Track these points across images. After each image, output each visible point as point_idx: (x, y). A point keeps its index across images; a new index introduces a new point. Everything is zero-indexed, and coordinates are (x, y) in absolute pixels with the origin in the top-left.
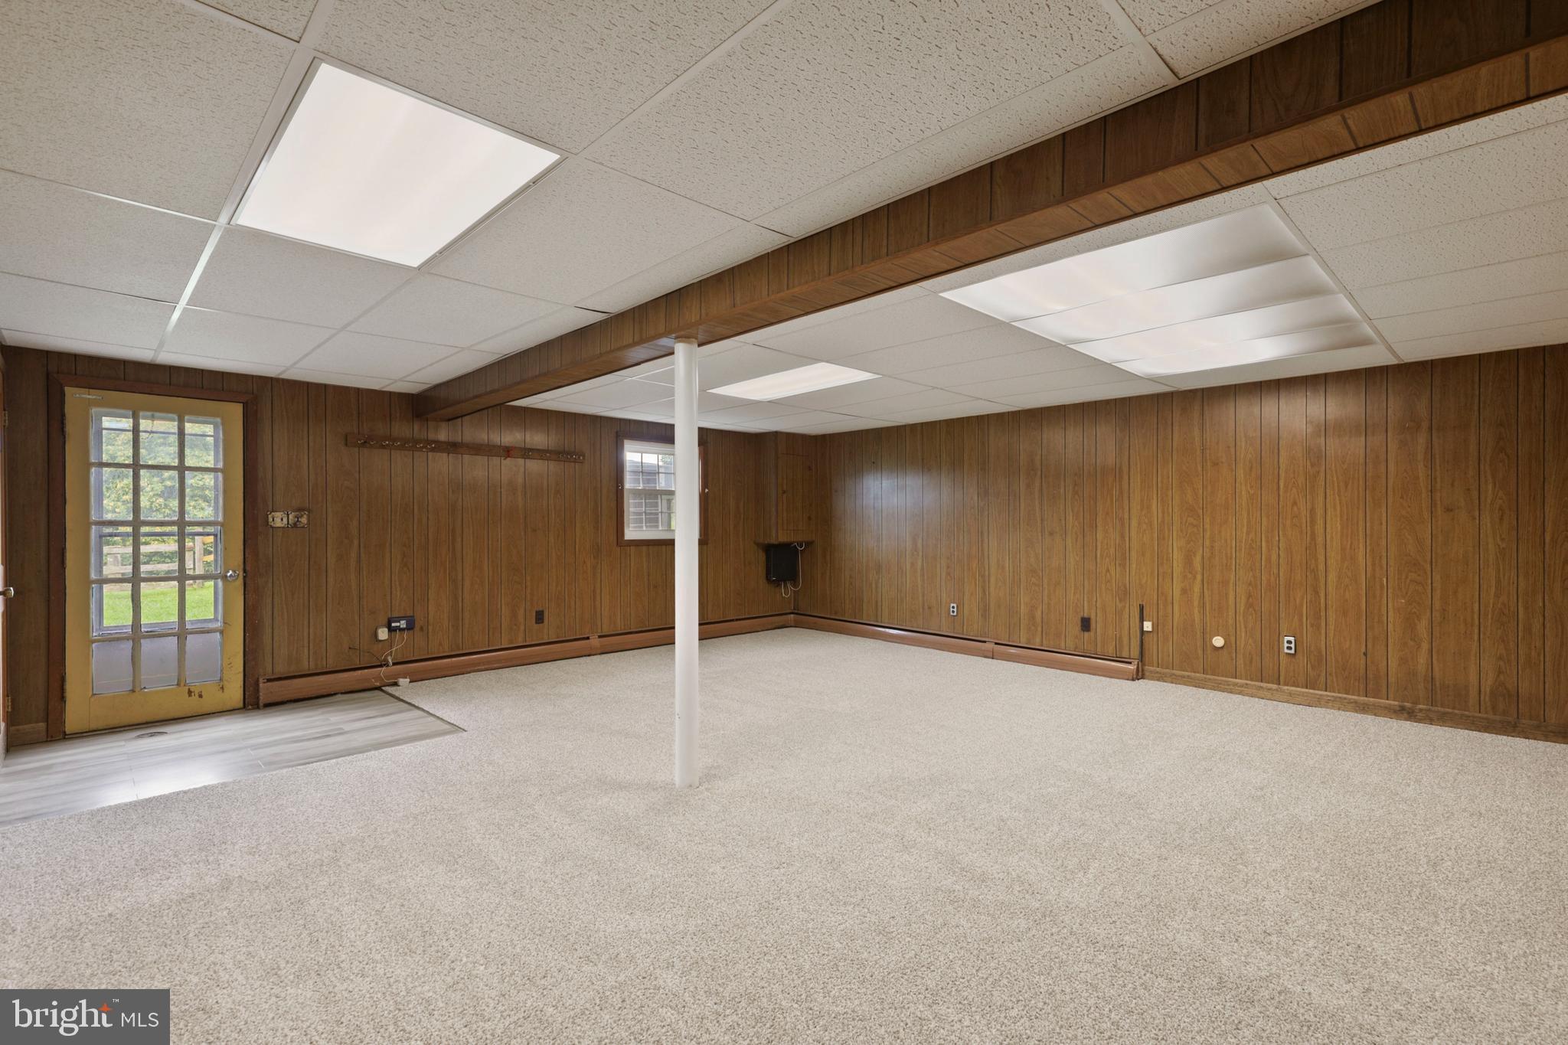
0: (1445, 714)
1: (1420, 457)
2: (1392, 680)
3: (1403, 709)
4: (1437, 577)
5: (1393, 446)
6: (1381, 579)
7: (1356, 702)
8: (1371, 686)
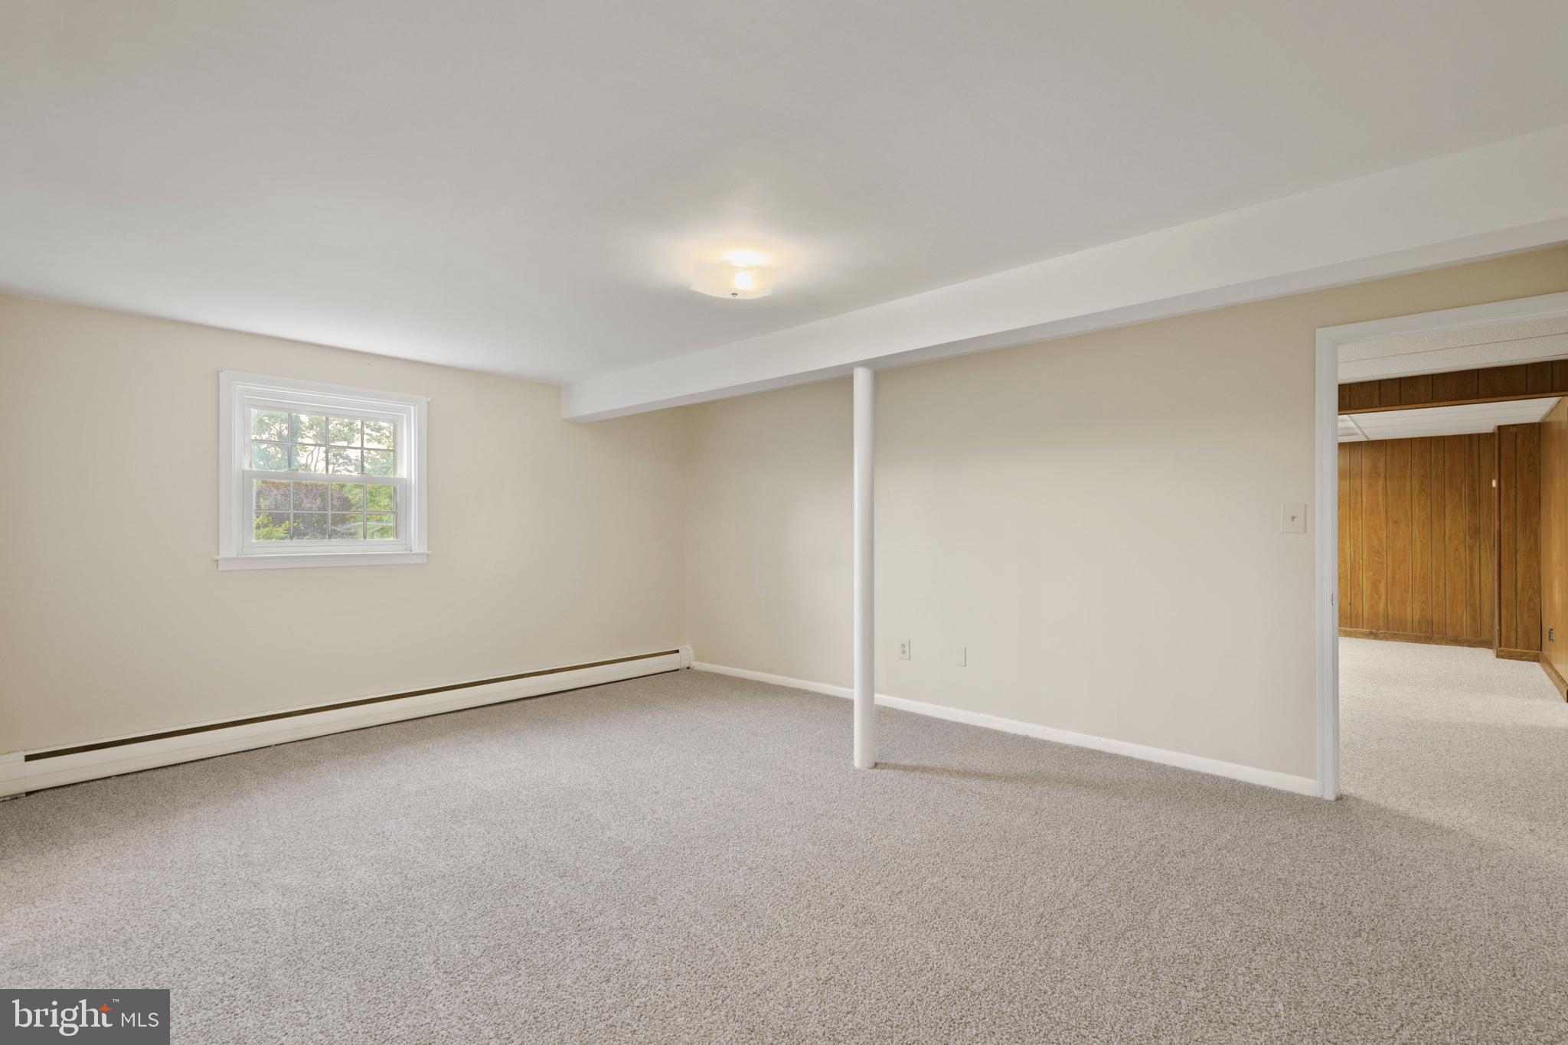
0: (1394, 634)
1: (1380, 493)
2: (1365, 617)
3: (1371, 633)
4: (1390, 559)
5: (1365, 487)
6: (1359, 562)
7: (1345, 631)
8: (1353, 621)
